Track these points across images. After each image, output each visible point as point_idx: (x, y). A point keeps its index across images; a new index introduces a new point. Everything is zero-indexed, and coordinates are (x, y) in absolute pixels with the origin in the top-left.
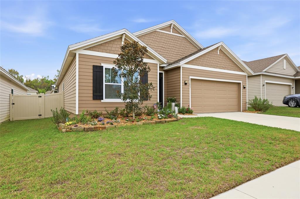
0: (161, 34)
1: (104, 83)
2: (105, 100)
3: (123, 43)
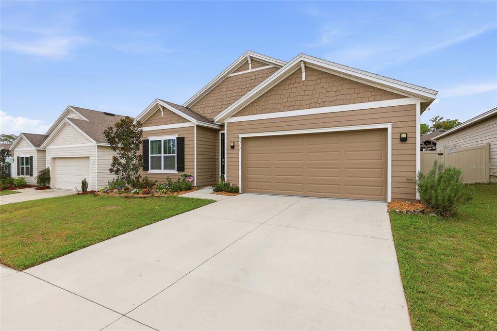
0: (234, 79)
1: (150, 155)
2: (150, 171)
3: (162, 112)
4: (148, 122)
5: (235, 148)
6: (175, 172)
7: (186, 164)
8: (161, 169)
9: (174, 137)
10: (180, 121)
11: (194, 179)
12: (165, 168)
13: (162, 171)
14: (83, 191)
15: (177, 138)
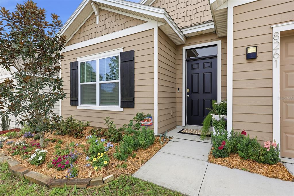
1: (80, 84)
2: (81, 106)
3: (98, 17)
4: (78, 36)
5: (258, 59)
6: (118, 108)
7: (136, 95)
8: (95, 103)
9: (117, 52)
10: (127, 25)
11: (153, 123)
12: (101, 103)
13: (97, 107)
14: (3, 129)
15: (121, 53)
